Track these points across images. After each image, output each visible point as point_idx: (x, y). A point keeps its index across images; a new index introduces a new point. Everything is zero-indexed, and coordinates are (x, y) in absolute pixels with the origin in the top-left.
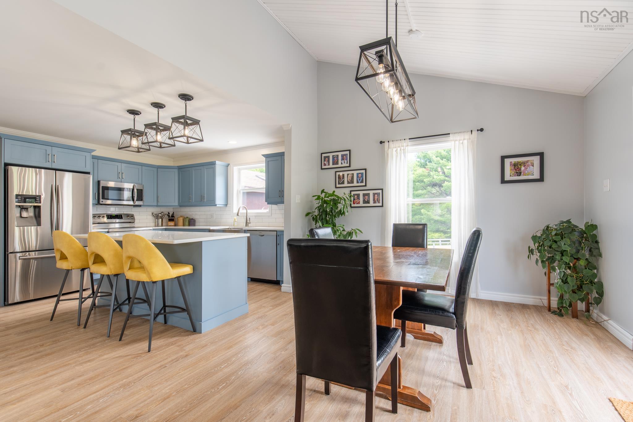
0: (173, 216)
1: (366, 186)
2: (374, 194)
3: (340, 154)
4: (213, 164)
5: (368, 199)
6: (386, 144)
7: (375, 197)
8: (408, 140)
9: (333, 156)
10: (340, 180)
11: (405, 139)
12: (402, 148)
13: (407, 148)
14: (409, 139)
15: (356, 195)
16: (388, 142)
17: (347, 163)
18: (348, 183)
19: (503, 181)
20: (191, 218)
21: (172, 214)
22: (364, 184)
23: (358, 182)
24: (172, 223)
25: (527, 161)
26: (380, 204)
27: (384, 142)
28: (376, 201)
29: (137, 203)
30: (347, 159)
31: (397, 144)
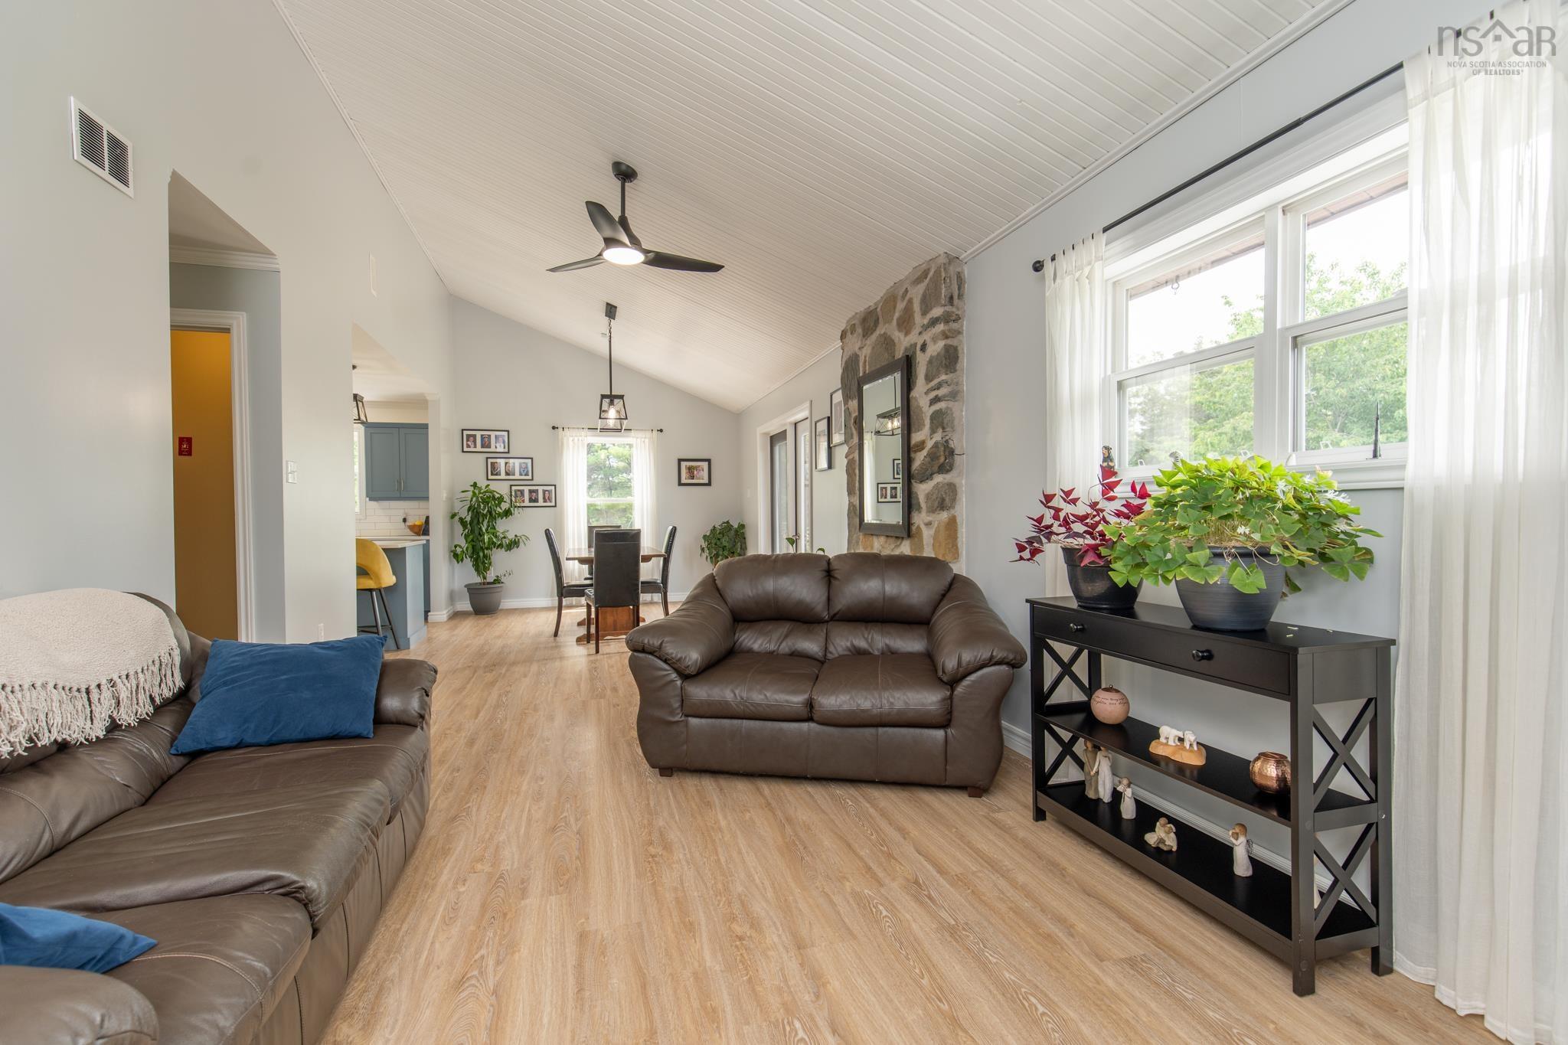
1: (532, 480)
2: (544, 491)
3: (493, 434)
5: (536, 497)
6: (560, 431)
7: (546, 494)
8: (587, 430)
9: (482, 436)
10: (494, 470)
11: (579, 428)
12: (580, 438)
13: (585, 438)
15: (519, 490)
16: (563, 428)
17: (504, 448)
18: (507, 474)
19: (680, 484)
22: (530, 477)
23: (521, 474)
25: (699, 466)
26: (553, 504)
27: (557, 428)
28: (546, 499)
30: (503, 442)
31: (574, 432)
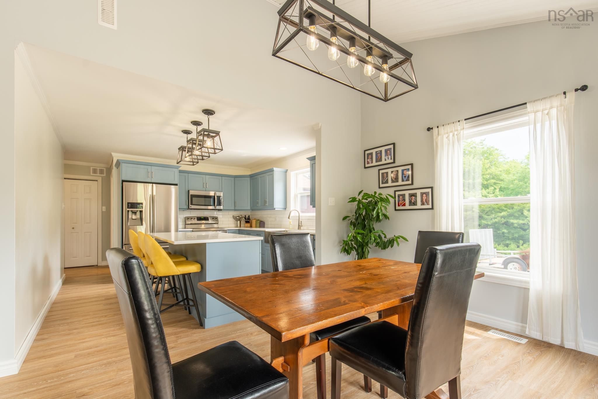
0: (249, 219)
1: (412, 184)
2: (422, 194)
3: (383, 149)
4: (272, 171)
5: (415, 200)
6: (435, 130)
7: (423, 197)
8: (465, 122)
9: (376, 152)
10: (384, 179)
11: (459, 121)
12: (456, 133)
13: (462, 132)
14: (465, 120)
15: (401, 195)
16: (438, 127)
17: (391, 159)
18: (393, 181)
20: (262, 220)
21: (248, 217)
22: (410, 182)
23: (403, 181)
24: (248, 225)
26: (430, 206)
27: (432, 129)
28: (424, 202)
29: (218, 207)
30: (391, 155)
31: (448, 128)
